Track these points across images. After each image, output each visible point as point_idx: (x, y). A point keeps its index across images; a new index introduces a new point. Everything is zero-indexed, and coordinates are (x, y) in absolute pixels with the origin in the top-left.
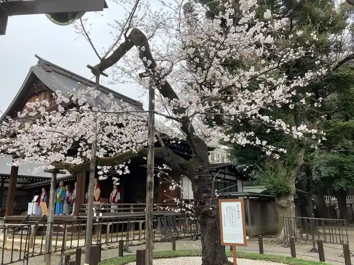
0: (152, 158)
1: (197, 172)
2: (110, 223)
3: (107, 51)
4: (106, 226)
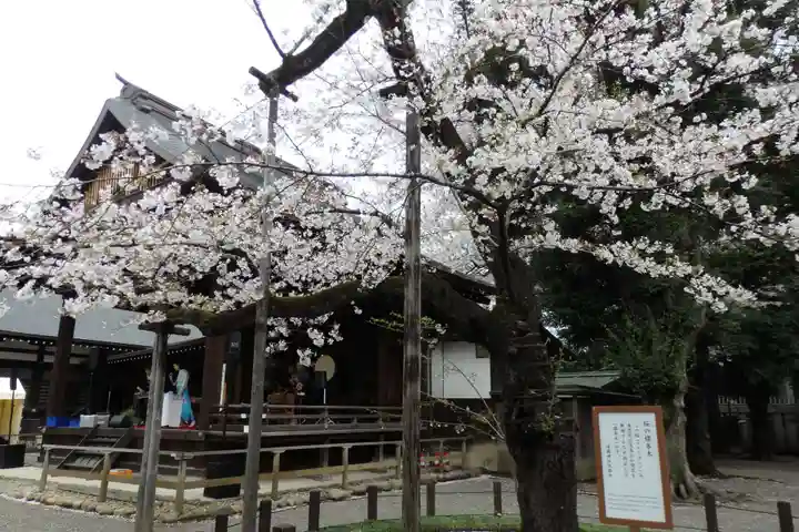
1: (514, 336)
2: (282, 450)
3: (298, 39)
4: (271, 455)
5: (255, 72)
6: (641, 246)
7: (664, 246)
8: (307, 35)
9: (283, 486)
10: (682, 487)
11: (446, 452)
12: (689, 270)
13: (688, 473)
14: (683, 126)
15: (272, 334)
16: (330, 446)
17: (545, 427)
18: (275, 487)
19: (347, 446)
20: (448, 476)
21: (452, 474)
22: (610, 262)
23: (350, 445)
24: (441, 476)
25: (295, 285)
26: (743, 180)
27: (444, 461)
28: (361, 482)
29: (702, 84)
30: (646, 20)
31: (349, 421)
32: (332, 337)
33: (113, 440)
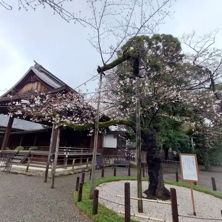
33: (24, 155)
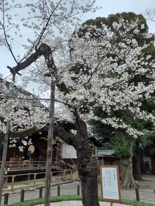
0: (52, 133)
1: (81, 143)
2: (15, 176)
3: (22, 59)
4: (11, 178)
5: (8, 67)
6: (114, 119)
7: (120, 119)
8: (25, 58)
9: (15, 187)
10: (132, 185)
11: (66, 174)
12: (127, 126)
13: (133, 180)
14: (128, 86)
15: (11, 142)
16: (30, 174)
17: (89, 170)
18: (12, 187)
19: (35, 174)
20: (66, 182)
21: (68, 181)
22: (106, 123)
23: (36, 174)
24: (64, 182)
25: (21, 126)
26: (138, 104)
27: (65, 178)
28: (40, 185)
29: (132, 75)
30: (115, 59)
31: (37, 166)
32: (29, 143)
